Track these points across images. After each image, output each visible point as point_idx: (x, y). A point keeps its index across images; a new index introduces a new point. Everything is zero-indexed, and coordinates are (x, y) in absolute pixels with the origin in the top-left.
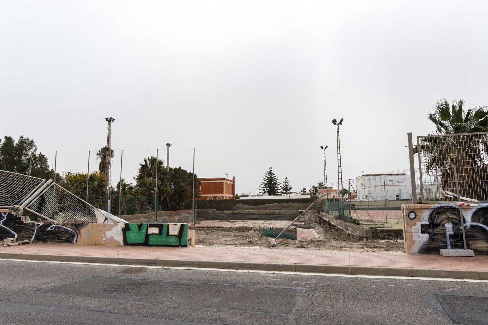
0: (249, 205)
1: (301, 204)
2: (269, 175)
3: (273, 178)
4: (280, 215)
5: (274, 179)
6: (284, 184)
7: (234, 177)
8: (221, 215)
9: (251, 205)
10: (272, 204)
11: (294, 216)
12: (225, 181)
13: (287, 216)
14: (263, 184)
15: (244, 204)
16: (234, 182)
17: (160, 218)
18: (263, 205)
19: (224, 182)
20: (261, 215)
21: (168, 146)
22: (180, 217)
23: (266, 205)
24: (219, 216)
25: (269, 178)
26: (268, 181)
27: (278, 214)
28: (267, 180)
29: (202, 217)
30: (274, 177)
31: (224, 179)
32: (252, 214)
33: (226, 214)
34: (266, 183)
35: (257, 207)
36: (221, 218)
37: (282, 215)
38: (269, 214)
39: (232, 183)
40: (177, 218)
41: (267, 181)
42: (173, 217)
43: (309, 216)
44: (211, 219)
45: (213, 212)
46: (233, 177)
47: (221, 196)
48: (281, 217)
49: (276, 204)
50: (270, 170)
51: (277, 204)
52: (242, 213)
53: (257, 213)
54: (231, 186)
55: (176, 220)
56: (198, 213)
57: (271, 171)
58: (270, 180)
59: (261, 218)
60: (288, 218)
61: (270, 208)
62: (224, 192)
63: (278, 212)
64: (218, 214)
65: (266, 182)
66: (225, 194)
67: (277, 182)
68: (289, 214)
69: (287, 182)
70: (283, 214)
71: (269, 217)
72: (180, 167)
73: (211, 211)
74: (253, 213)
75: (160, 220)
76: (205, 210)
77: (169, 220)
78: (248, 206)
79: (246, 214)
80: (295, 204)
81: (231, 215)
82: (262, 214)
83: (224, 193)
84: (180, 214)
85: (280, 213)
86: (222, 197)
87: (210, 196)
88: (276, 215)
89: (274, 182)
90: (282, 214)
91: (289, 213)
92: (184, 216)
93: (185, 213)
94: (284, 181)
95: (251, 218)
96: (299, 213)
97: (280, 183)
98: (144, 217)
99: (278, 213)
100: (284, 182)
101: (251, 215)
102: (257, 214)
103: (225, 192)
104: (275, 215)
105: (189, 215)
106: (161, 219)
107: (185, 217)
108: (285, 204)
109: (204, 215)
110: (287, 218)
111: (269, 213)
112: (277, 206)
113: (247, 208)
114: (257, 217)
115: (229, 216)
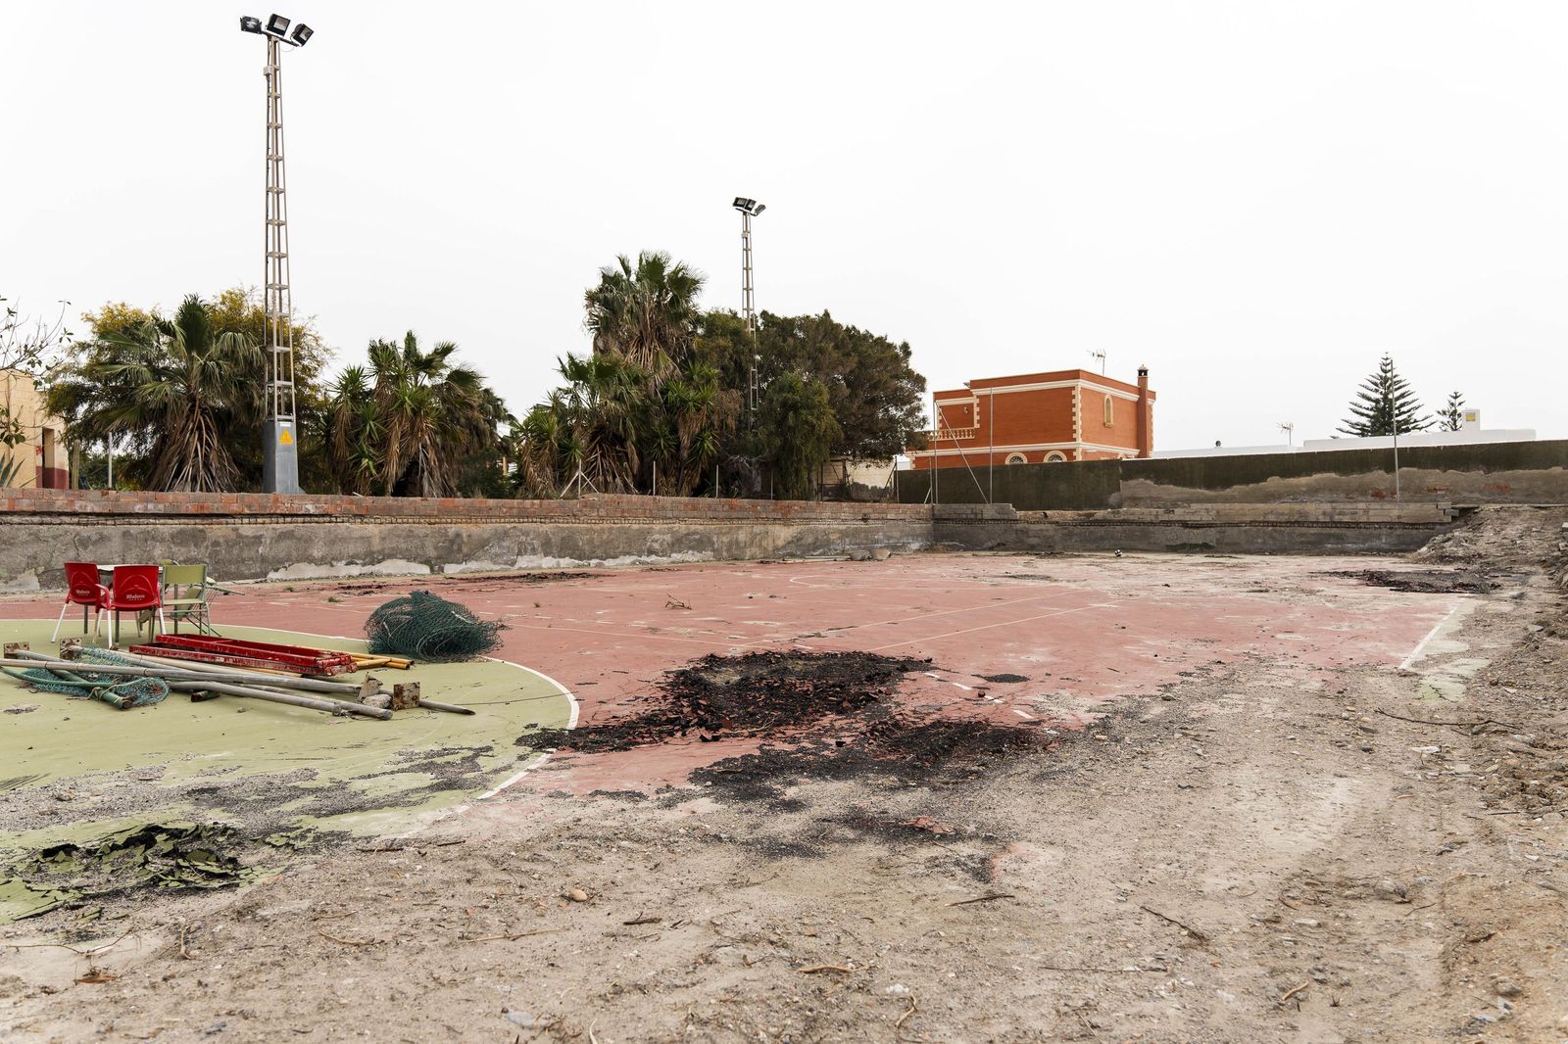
0: (1184, 485)
1: (1477, 475)
2: (1377, 391)
3: (1398, 403)
4: (1334, 531)
5: (1402, 405)
6: (1446, 419)
7: (1143, 373)
8: (1038, 527)
9: (1192, 484)
10: (1304, 480)
11: (1421, 532)
12: (1081, 383)
13: (1377, 532)
14: (1347, 427)
15: (1158, 481)
16: (1142, 390)
17: (657, 527)
18: (1258, 481)
19: (1073, 388)
20: (1230, 531)
21: (745, 213)
22: (811, 531)
23: (1274, 482)
24: (1025, 532)
25: (1377, 401)
26: (1372, 413)
27: (1324, 525)
28: (1371, 410)
29: (951, 537)
30: (1402, 396)
31: (1075, 374)
32: (1185, 525)
33: (1057, 522)
34: (1364, 425)
35: (1221, 493)
36: (1034, 541)
37: (1343, 531)
38: (1273, 524)
39: (1135, 397)
40: (783, 534)
41: (1367, 416)
42: (757, 529)
43: (1512, 531)
44: (990, 544)
45: (999, 517)
46: (1140, 372)
47: (1063, 451)
48: (1340, 538)
49: (1328, 475)
50: (1385, 372)
51: (1333, 475)
52: (1132, 518)
53: (1206, 518)
54: (1131, 410)
55: (780, 543)
56: (937, 520)
57: (1389, 375)
58: (1384, 407)
59: (1227, 544)
60: (1383, 542)
61: (1294, 495)
62: (1075, 431)
63: (1324, 514)
64: (1019, 526)
65: (1365, 421)
66: (1079, 441)
67: (1414, 417)
68: (1391, 525)
69: (1460, 409)
70: (1357, 525)
71: (1274, 538)
72: (827, 314)
73: (989, 510)
74: (1187, 518)
75: (656, 536)
76: (965, 509)
77: (725, 539)
78: (1179, 489)
79: (1152, 523)
80: (1434, 477)
81: (1077, 530)
82: (1237, 525)
83: (1074, 436)
84: (806, 515)
85: (1337, 518)
86: (1069, 452)
87: (1016, 451)
88: (1312, 531)
89: (1400, 418)
90: (1347, 525)
91: (1390, 520)
92: (844, 527)
93: (843, 516)
94: (1446, 407)
95: (1179, 543)
96: (1454, 518)
97: (1427, 422)
98: (524, 515)
99: (1322, 519)
100: (1444, 413)
101: (1177, 528)
102: (1210, 525)
103: (1080, 431)
104: (1304, 530)
105: (872, 524)
106: (660, 532)
107: (844, 534)
108: (1377, 477)
109: (962, 527)
110: (1376, 543)
111: (1271, 518)
112: (1333, 488)
113: (1174, 497)
114: (1211, 536)
115: (1070, 535)
